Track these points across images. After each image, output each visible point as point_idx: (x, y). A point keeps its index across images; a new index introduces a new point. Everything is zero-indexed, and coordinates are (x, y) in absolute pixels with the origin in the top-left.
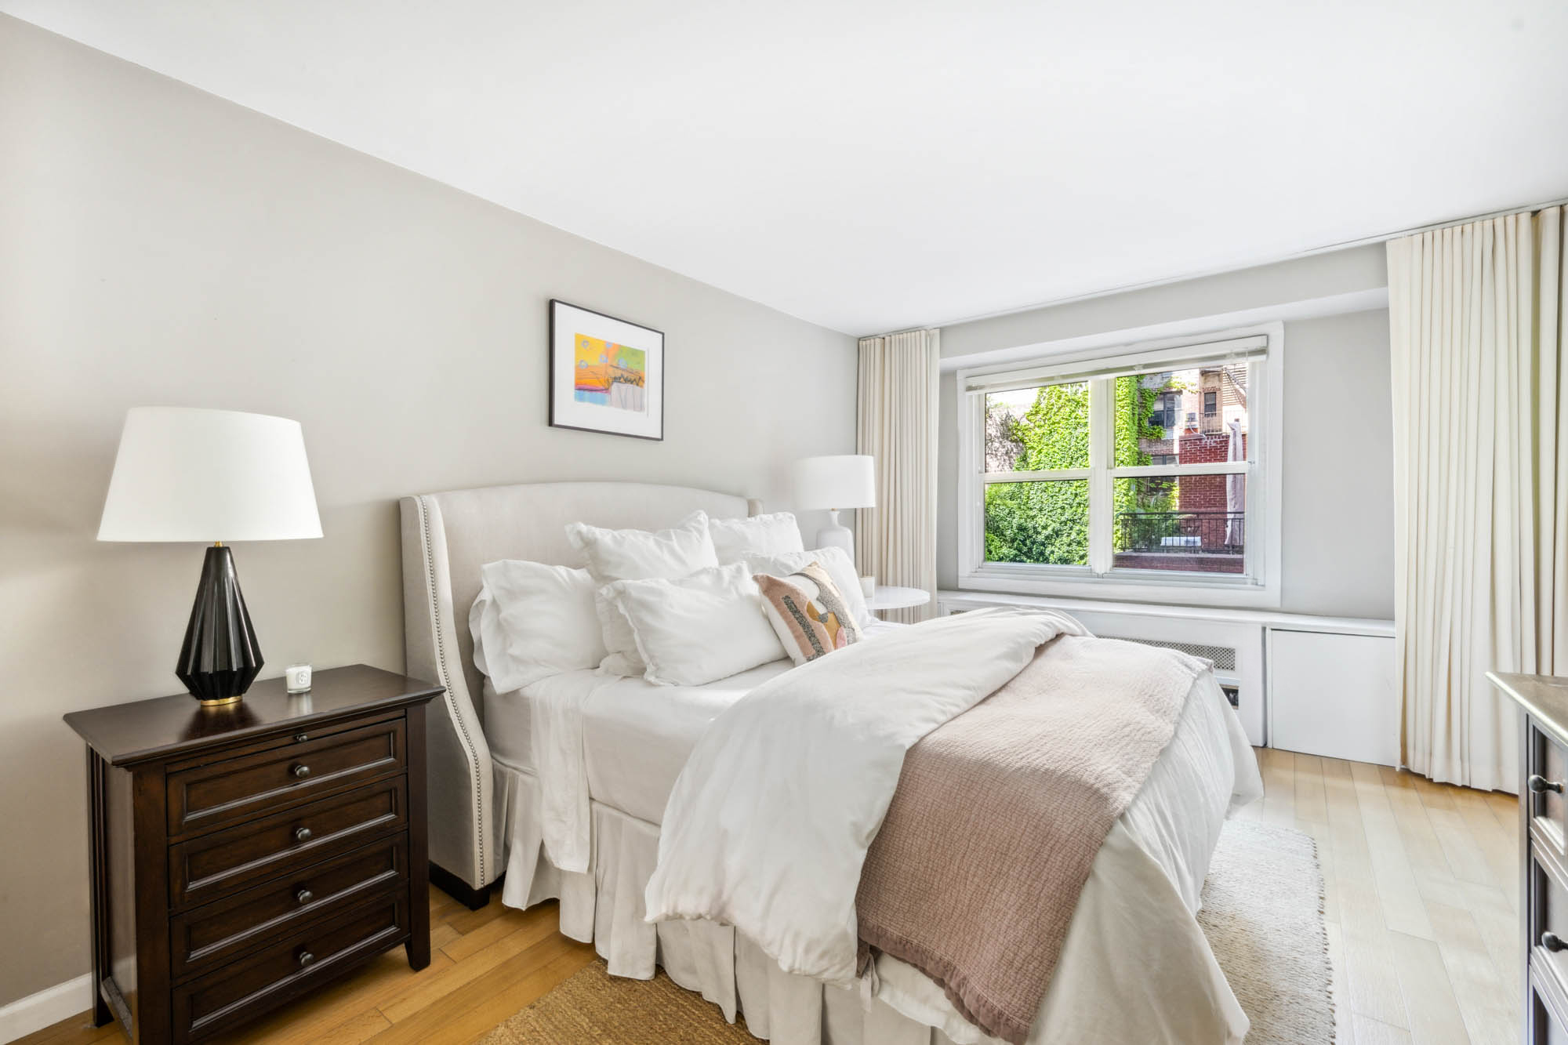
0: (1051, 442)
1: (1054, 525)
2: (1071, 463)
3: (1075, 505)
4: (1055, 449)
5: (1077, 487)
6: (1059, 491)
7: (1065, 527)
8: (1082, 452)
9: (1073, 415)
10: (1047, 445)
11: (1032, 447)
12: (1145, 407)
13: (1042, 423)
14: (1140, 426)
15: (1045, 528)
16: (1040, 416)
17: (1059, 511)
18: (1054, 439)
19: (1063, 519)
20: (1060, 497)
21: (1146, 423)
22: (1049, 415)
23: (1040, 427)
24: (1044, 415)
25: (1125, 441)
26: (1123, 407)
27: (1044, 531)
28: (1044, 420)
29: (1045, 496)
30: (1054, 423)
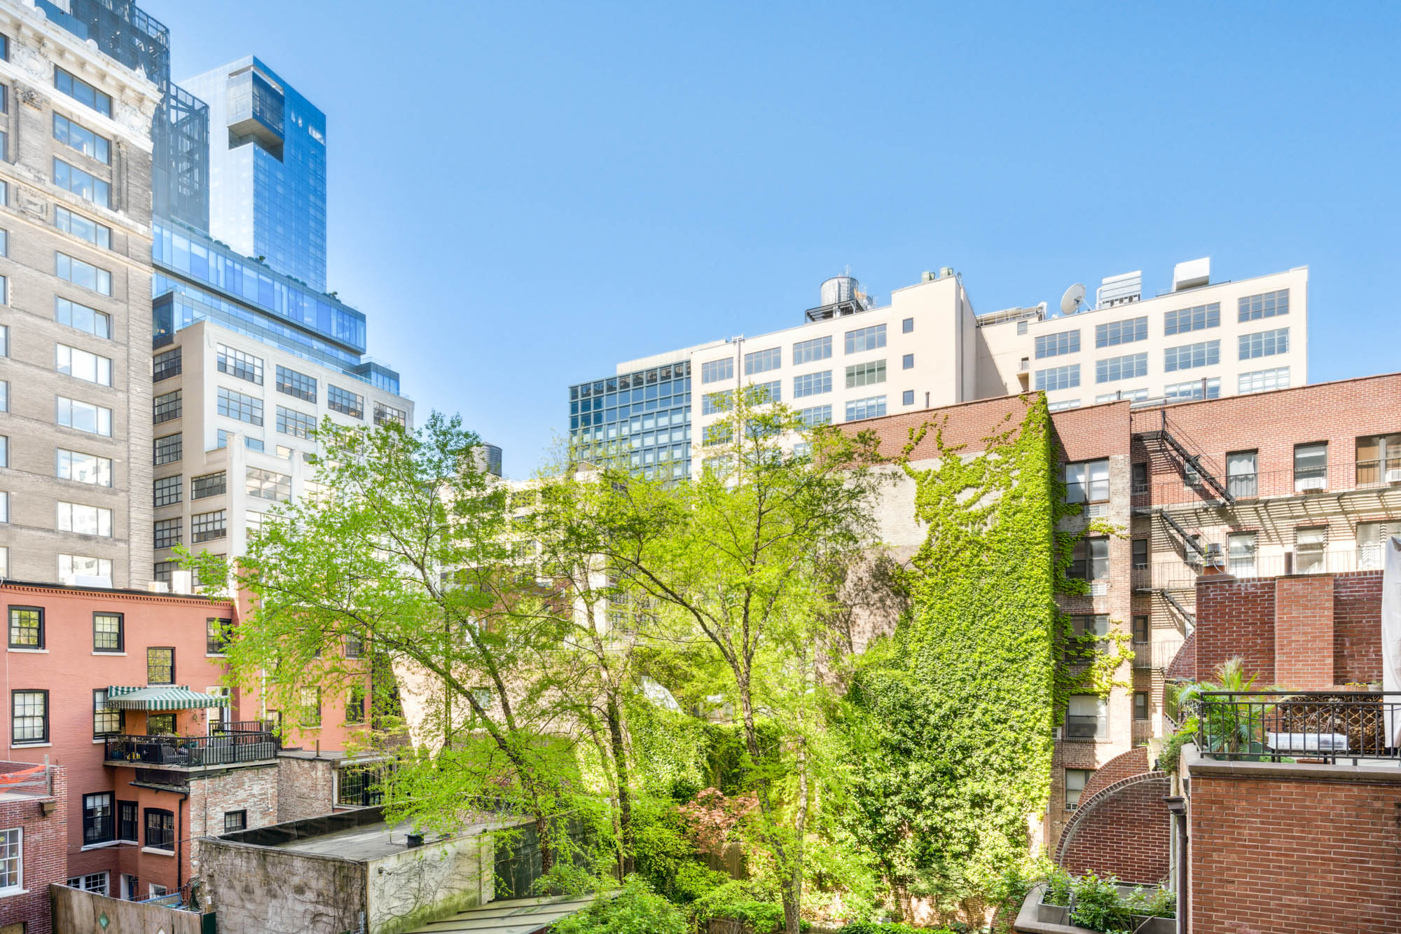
0: (946, 595)
1: (951, 702)
2: (973, 623)
3: (979, 676)
4: (952, 604)
5: (981, 653)
6: (958, 658)
7: (966, 705)
8: (989, 609)
9: (976, 561)
10: (941, 599)
11: (922, 601)
12: (1063, 554)
13: (934, 570)
14: (1056, 577)
15: (938, 706)
16: (929, 562)
17: (958, 683)
18: (950, 591)
19: (964, 694)
20: (959, 665)
21: (1063, 576)
22: (943, 560)
23: (931, 575)
24: (937, 560)
25: (1044, 596)
26: (1042, 552)
27: (938, 710)
28: (937, 567)
29: (938, 664)
30: (951, 571)
